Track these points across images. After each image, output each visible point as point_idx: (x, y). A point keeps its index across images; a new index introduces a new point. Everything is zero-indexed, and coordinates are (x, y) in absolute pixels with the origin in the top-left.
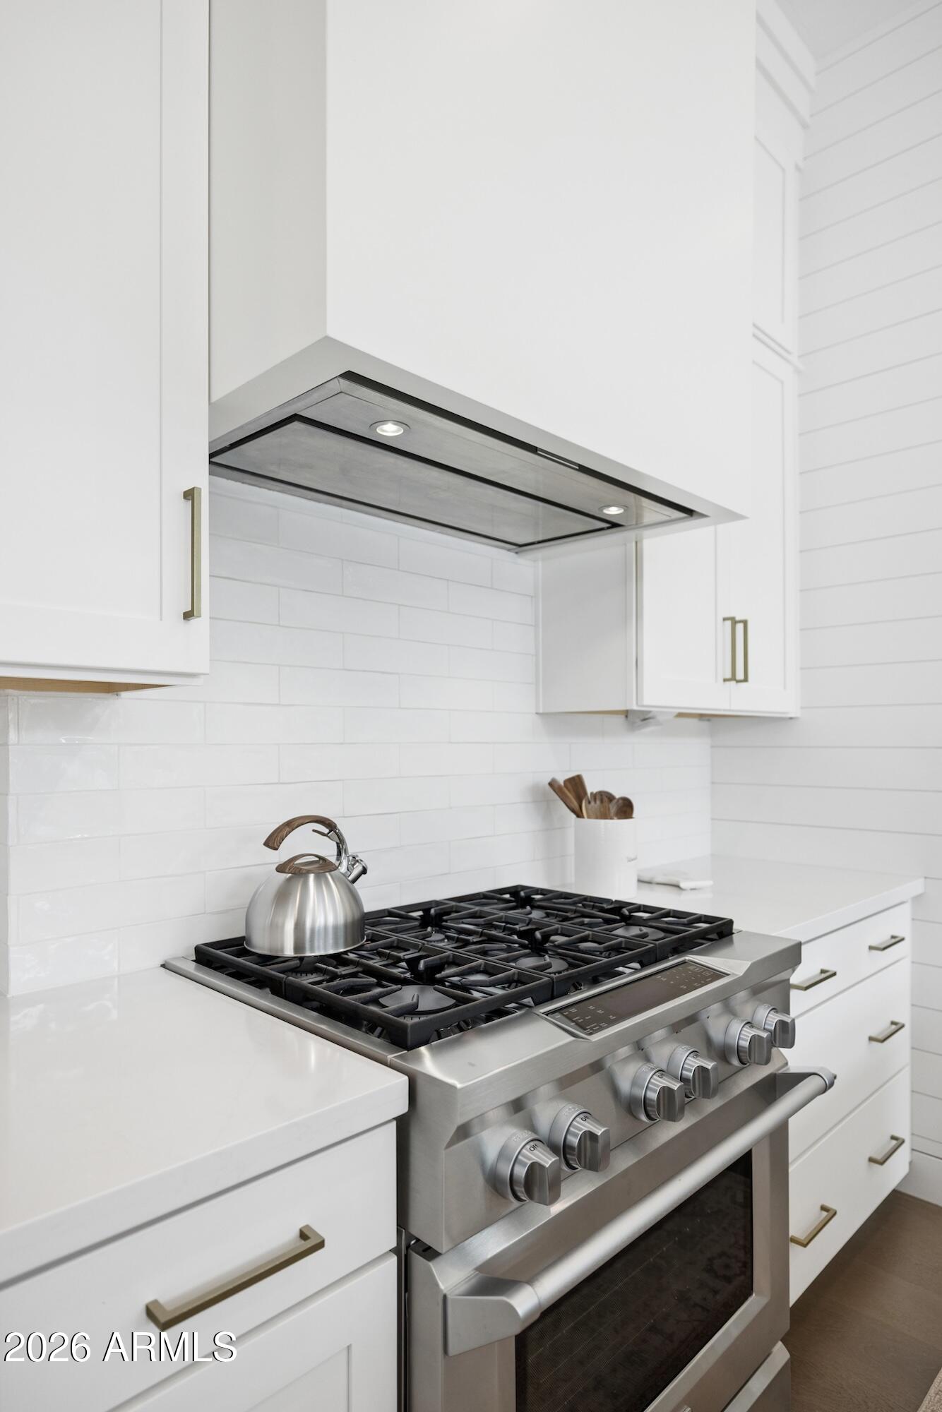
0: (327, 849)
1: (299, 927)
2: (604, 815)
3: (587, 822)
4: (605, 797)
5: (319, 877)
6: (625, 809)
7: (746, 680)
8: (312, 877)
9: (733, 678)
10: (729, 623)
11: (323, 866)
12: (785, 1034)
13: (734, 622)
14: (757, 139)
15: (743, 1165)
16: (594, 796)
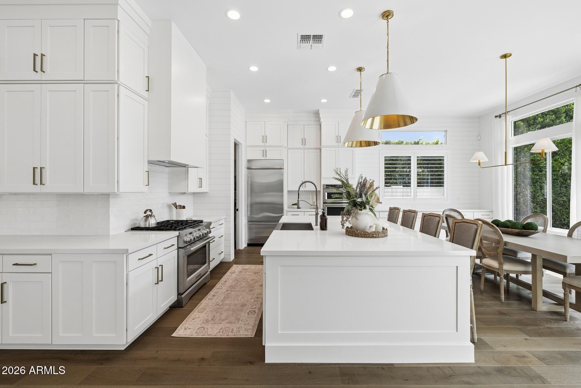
0: (150, 213)
1: (149, 223)
2: (181, 208)
3: (178, 209)
4: (180, 206)
5: (151, 217)
6: (184, 207)
7: (201, 187)
8: (150, 217)
9: (200, 187)
10: (199, 179)
11: (151, 216)
12: (210, 232)
13: (200, 178)
14: (207, 89)
15: (204, 246)
16: (178, 206)
